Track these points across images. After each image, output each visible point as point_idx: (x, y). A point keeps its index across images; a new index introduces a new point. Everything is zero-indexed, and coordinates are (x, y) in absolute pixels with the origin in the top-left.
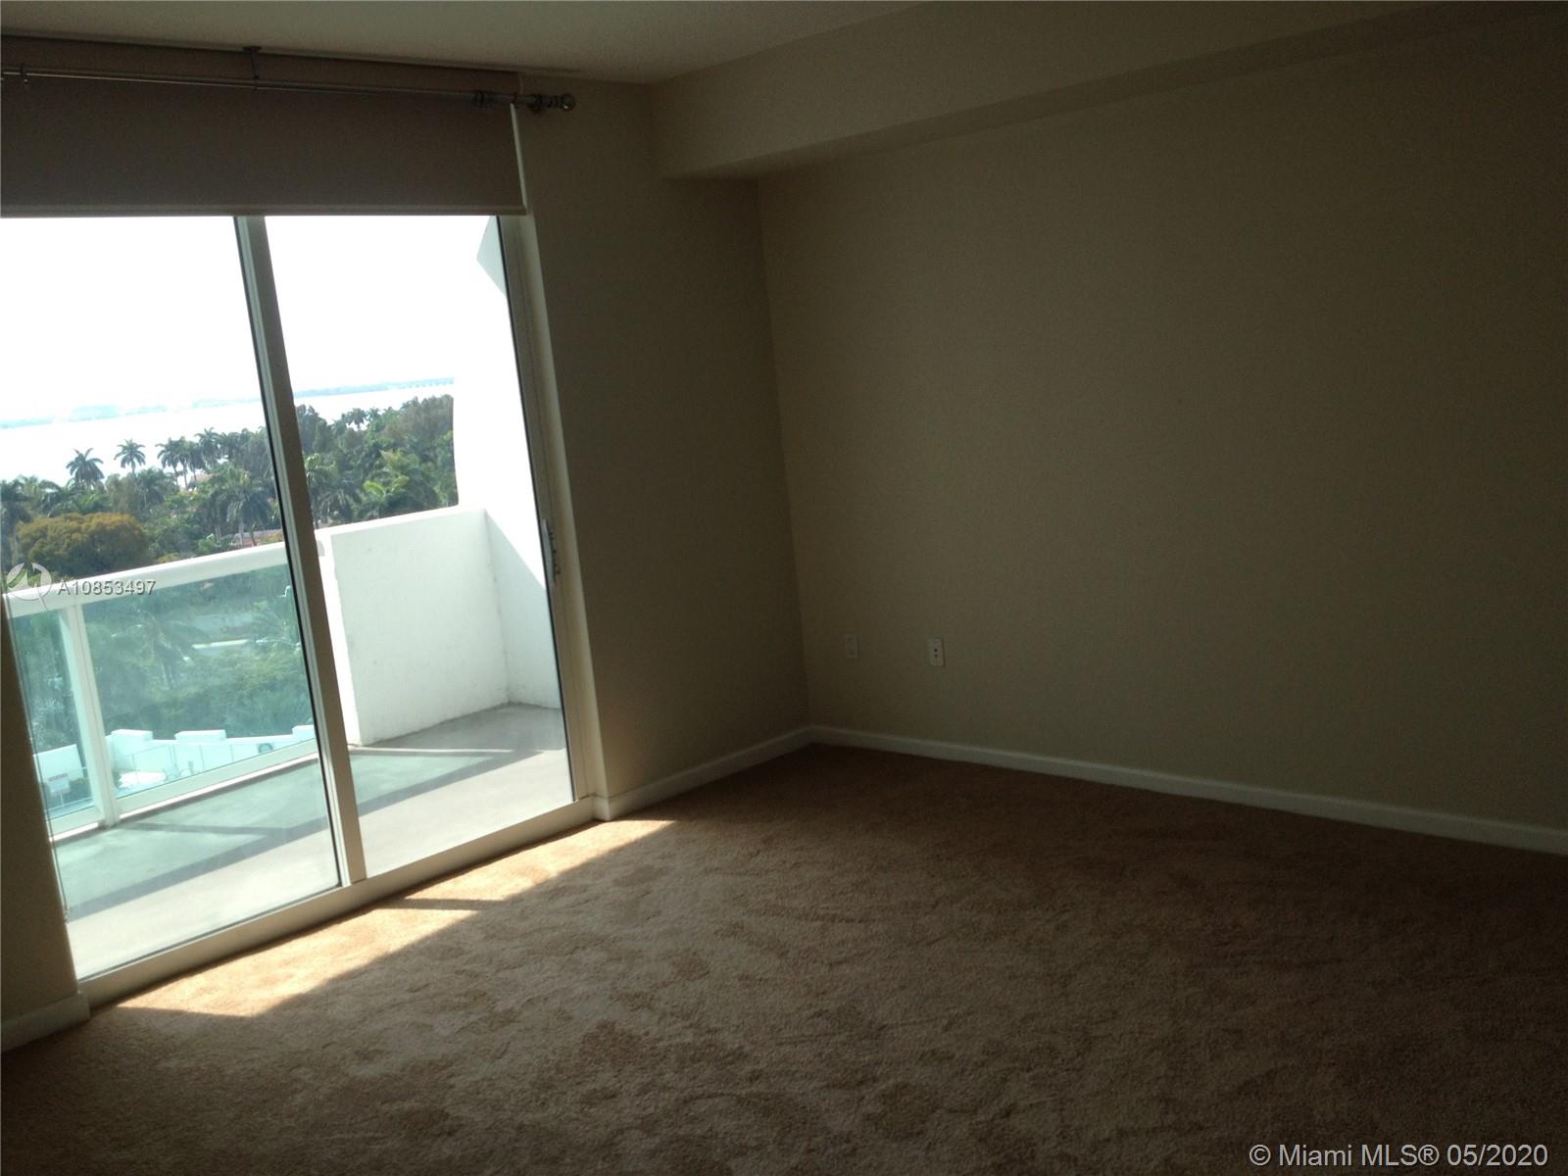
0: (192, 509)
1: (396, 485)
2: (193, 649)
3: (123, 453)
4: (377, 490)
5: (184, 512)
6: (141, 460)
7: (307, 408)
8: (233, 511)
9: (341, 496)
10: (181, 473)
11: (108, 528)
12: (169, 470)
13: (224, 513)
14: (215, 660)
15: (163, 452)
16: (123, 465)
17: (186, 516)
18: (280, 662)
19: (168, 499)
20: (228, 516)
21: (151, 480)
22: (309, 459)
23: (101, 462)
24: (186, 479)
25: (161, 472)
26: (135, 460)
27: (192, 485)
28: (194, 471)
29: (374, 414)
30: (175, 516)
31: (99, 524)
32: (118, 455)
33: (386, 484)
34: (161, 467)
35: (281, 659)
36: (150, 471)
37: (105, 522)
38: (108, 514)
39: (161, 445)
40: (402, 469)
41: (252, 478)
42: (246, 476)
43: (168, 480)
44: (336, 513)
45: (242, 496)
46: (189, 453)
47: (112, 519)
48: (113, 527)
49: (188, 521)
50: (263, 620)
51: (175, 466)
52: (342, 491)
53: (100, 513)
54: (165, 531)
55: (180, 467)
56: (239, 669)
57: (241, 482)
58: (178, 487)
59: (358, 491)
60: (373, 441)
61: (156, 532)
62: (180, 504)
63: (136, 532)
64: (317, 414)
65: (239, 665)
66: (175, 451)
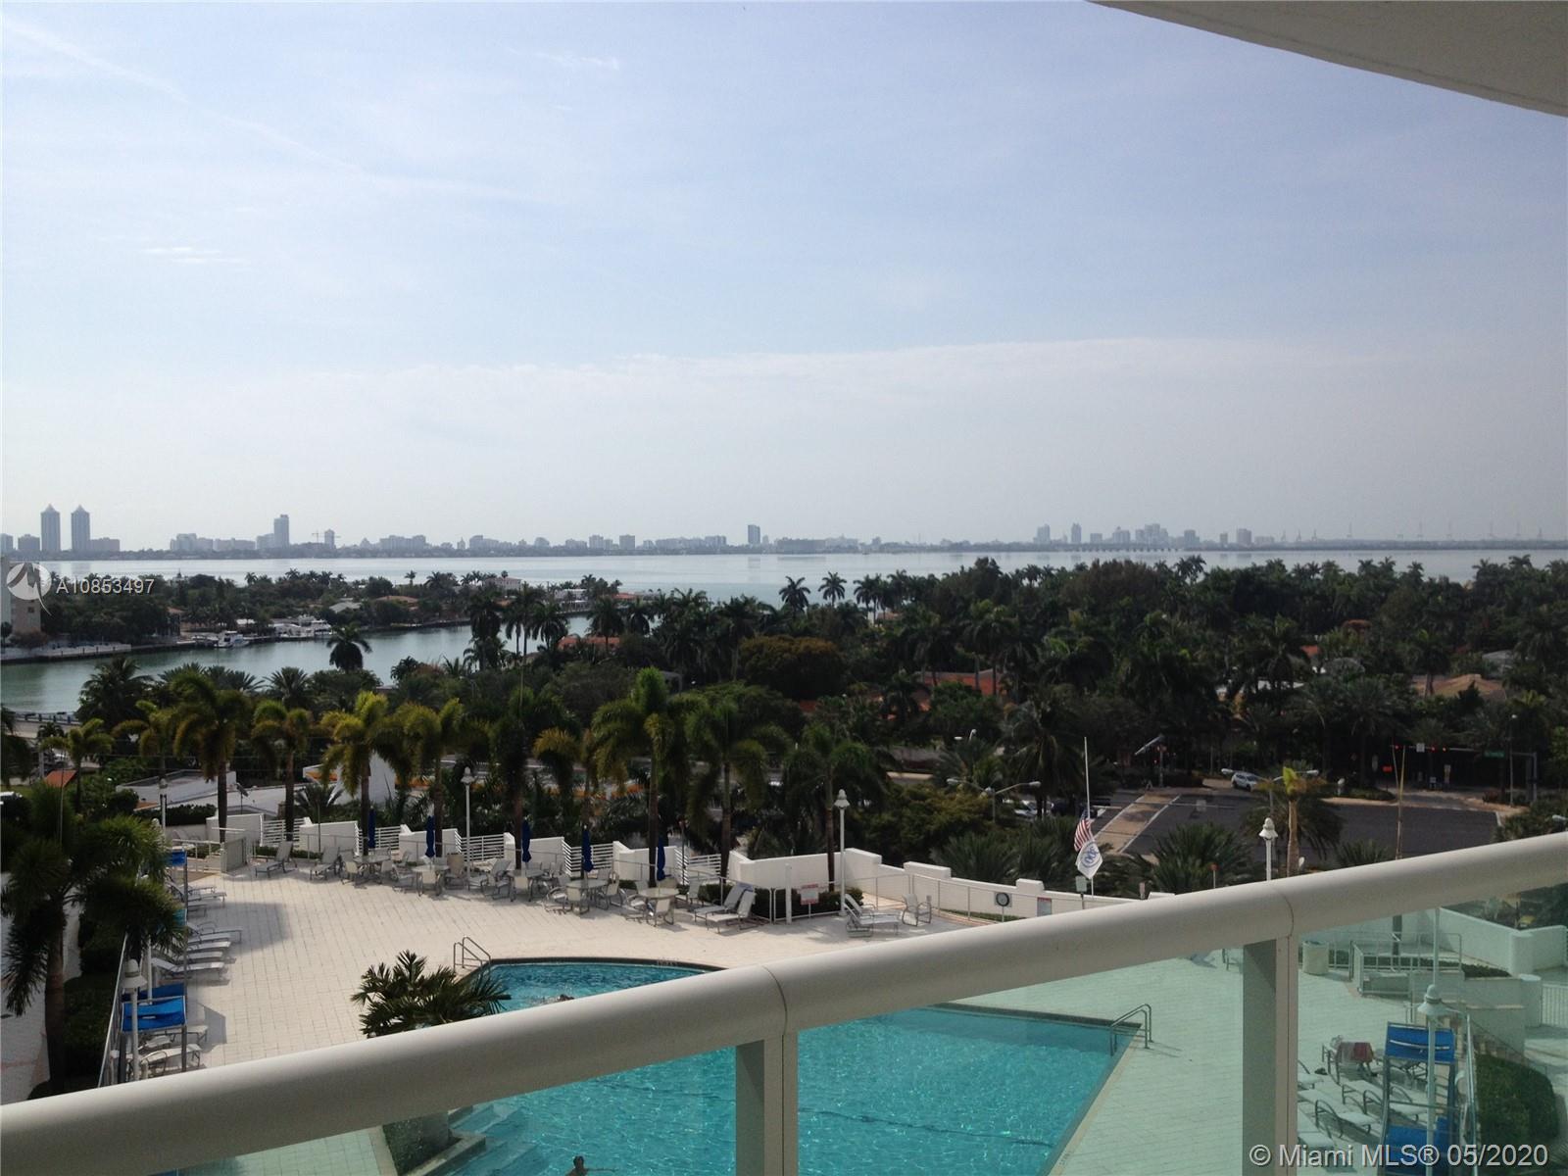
0: (881, 644)
1: (1081, 645)
2: (889, 777)
3: (827, 585)
4: (1061, 647)
5: (873, 646)
6: (841, 593)
7: (990, 561)
8: (921, 650)
9: (1019, 649)
10: (870, 610)
11: (813, 652)
12: (862, 605)
13: (912, 652)
14: (908, 791)
15: (859, 588)
16: (825, 597)
17: (876, 650)
18: (966, 804)
19: (860, 632)
20: (917, 654)
21: (847, 611)
22: (995, 610)
23: (809, 592)
24: (876, 613)
25: (855, 606)
26: (836, 593)
27: (878, 622)
28: (884, 609)
29: (1048, 572)
30: (867, 649)
31: (807, 647)
32: (822, 587)
33: (1071, 643)
34: (855, 601)
35: (966, 801)
36: (847, 604)
37: (812, 646)
38: (815, 639)
39: (859, 582)
40: (1086, 629)
41: (941, 622)
42: (936, 619)
43: (861, 615)
44: (1012, 664)
45: (931, 637)
46: (882, 592)
47: (819, 644)
48: (818, 652)
49: (878, 655)
50: (948, 760)
51: (868, 603)
52: (1021, 644)
53: (808, 638)
54: (858, 661)
55: (872, 604)
56: (930, 804)
57: (932, 624)
58: (867, 621)
59: (1035, 645)
60: (1051, 599)
61: (851, 661)
62: (871, 637)
63: (836, 659)
64: (998, 567)
65: (929, 801)
66: (870, 588)
